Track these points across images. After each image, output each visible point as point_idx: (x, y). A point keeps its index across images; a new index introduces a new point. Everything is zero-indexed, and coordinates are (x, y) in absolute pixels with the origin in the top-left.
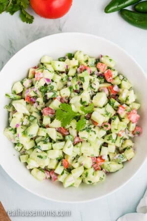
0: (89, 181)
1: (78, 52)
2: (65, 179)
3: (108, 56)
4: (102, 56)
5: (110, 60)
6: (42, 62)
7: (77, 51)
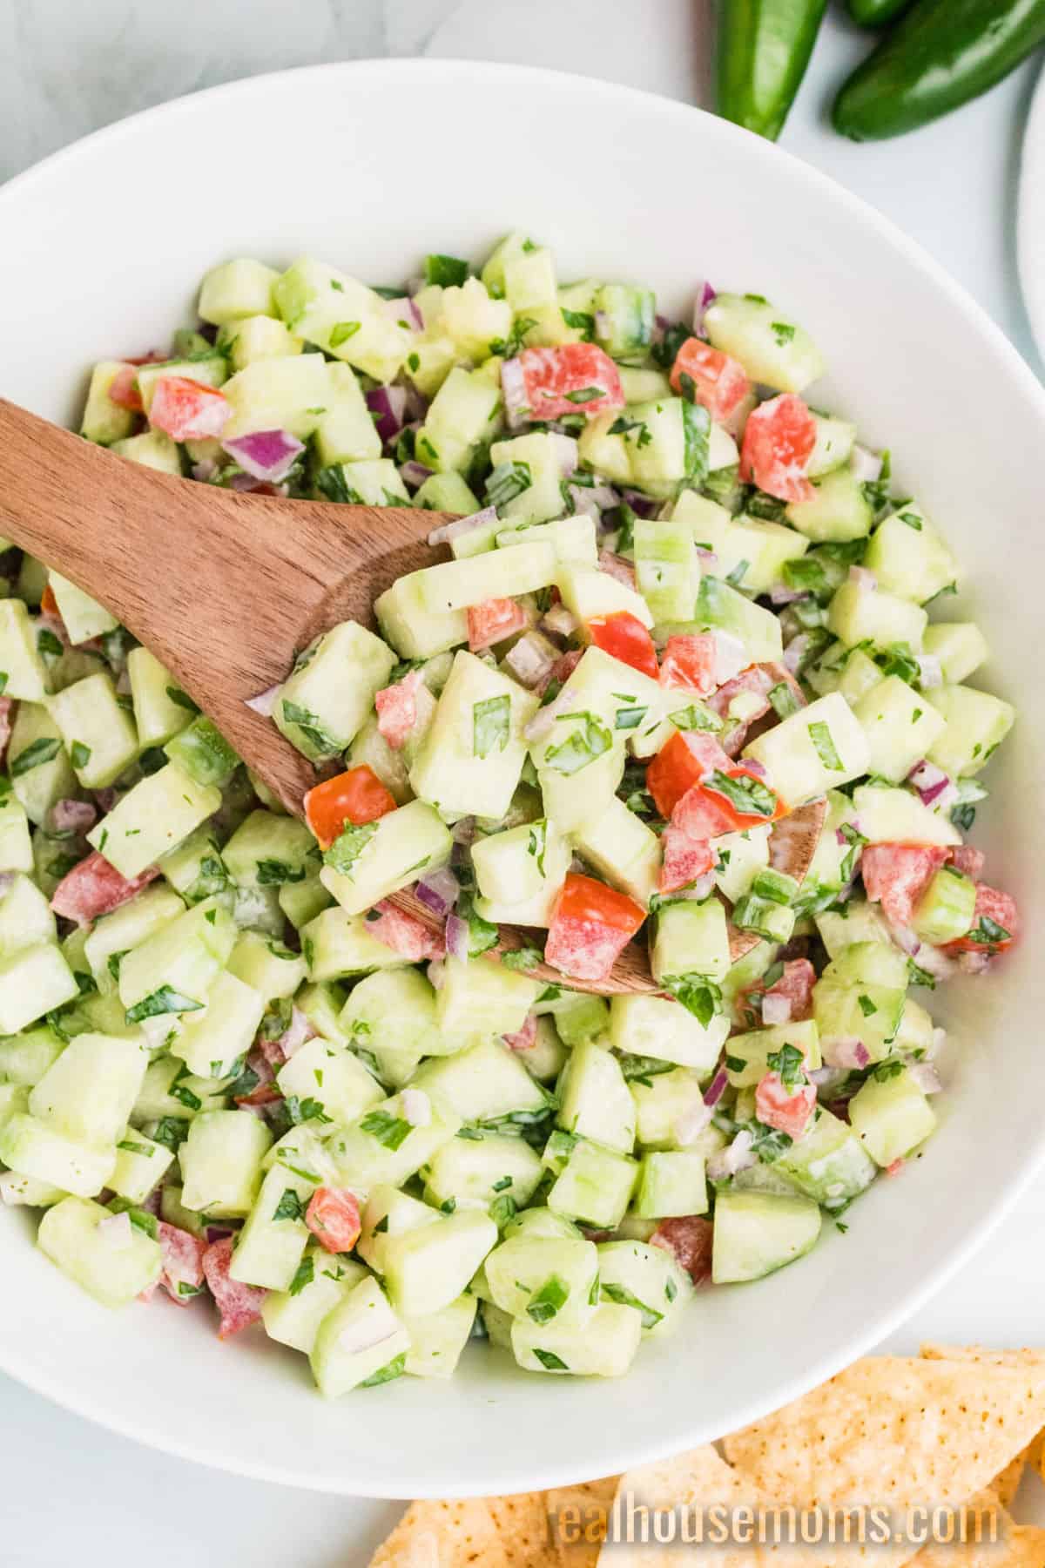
0: (542, 1355)
1: (513, 247)
2: (327, 1322)
3: (761, 300)
4: (710, 296)
5: (781, 328)
6: (207, 313)
7: (501, 242)
